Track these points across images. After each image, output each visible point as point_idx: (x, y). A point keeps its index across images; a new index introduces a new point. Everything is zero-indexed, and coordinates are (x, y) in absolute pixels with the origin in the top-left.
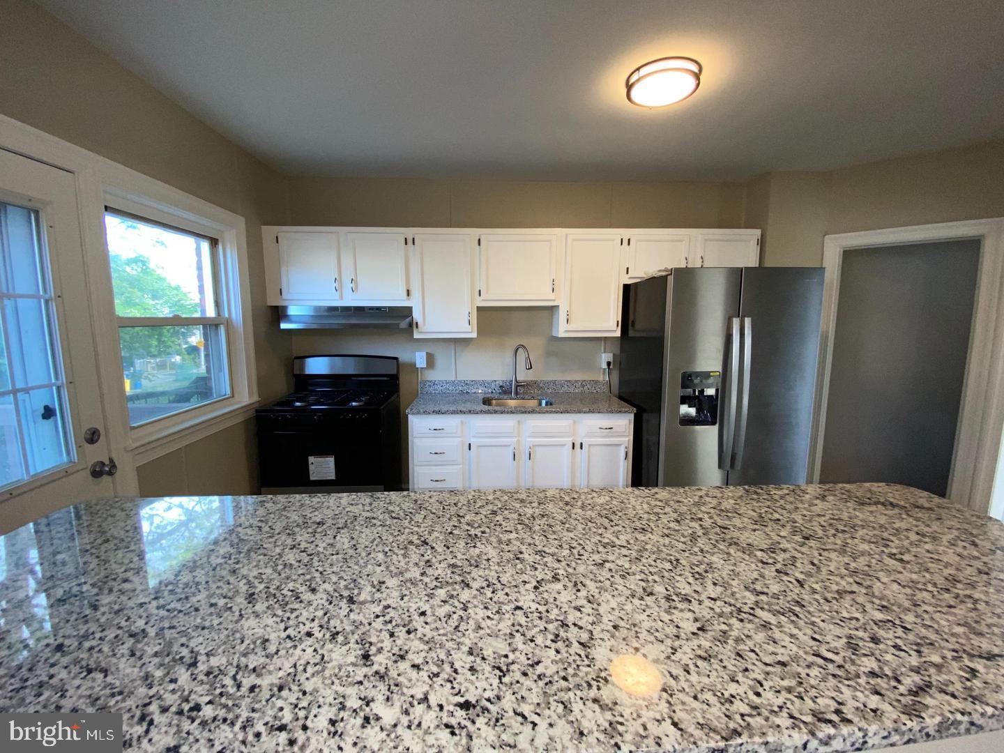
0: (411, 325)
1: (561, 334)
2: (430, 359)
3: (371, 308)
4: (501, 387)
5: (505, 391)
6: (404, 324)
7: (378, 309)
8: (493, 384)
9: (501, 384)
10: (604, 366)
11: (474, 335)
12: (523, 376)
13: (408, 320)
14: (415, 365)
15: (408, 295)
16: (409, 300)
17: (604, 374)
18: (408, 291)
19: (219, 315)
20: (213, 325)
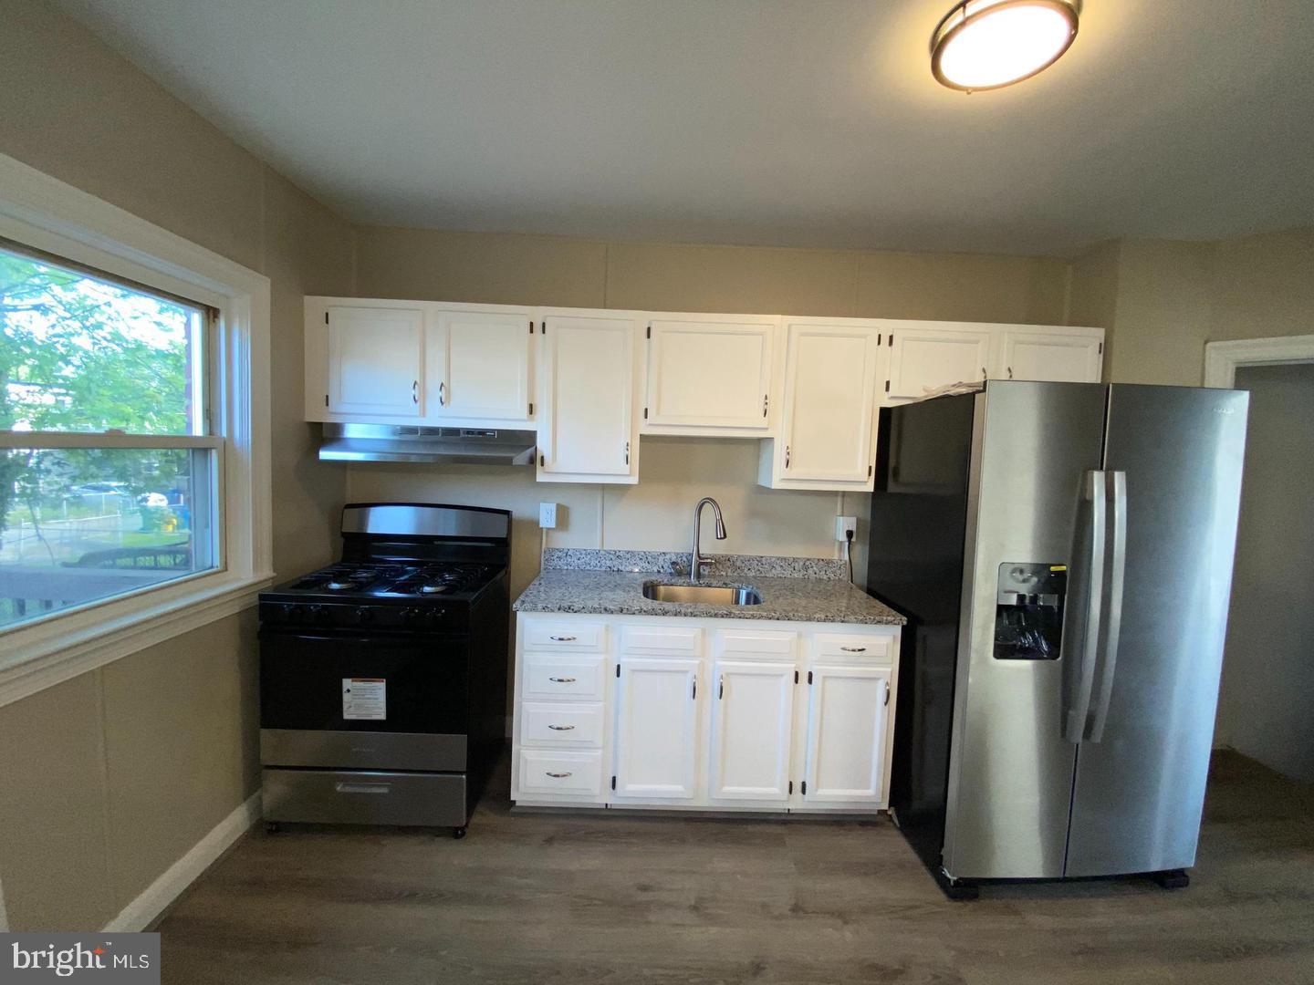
0: (532, 460)
1: (776, 484)
2: (563, 515)
3: (469, 432)
4: (673, 563)
5: (680, 570)
6: (521, 458)
7: (482, 432)
8: (661, 558)
9: (674, 559)
10: (843, 537)
11: (634, 480)
12: (710, 547)
13: (529, 451)
14: (538, 524)
15: (531, 412)
16: (532, 420)
17: (841, 550)
18: (531, 406)
19: (211, 433)
20: (200, 449)
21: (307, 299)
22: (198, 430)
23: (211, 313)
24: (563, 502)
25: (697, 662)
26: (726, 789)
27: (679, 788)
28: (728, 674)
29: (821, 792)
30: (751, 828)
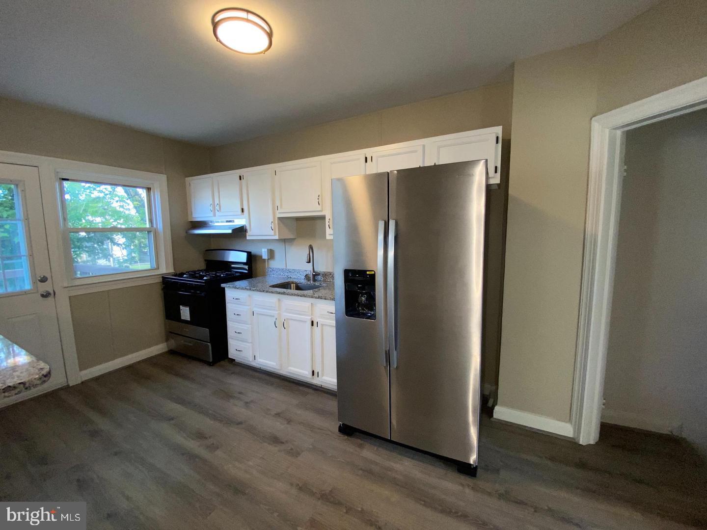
2: (272, 254)
3: (227, 221)
5: (309, 278)
11: (277, 237)
14: (262, 257)
15: (242, 212)
16: (243, 215)
18: (242, 209)
19: (152, 226)
20: (149, 232)
21: (186, 178)
22: (148, 226)
23: (149, 189)
24: (272, 248)
25: (277, 312)
26: (290, 368)
27: (275, 364)
28: (288, 319)
29: (324, 378)
30: (301, 388)
